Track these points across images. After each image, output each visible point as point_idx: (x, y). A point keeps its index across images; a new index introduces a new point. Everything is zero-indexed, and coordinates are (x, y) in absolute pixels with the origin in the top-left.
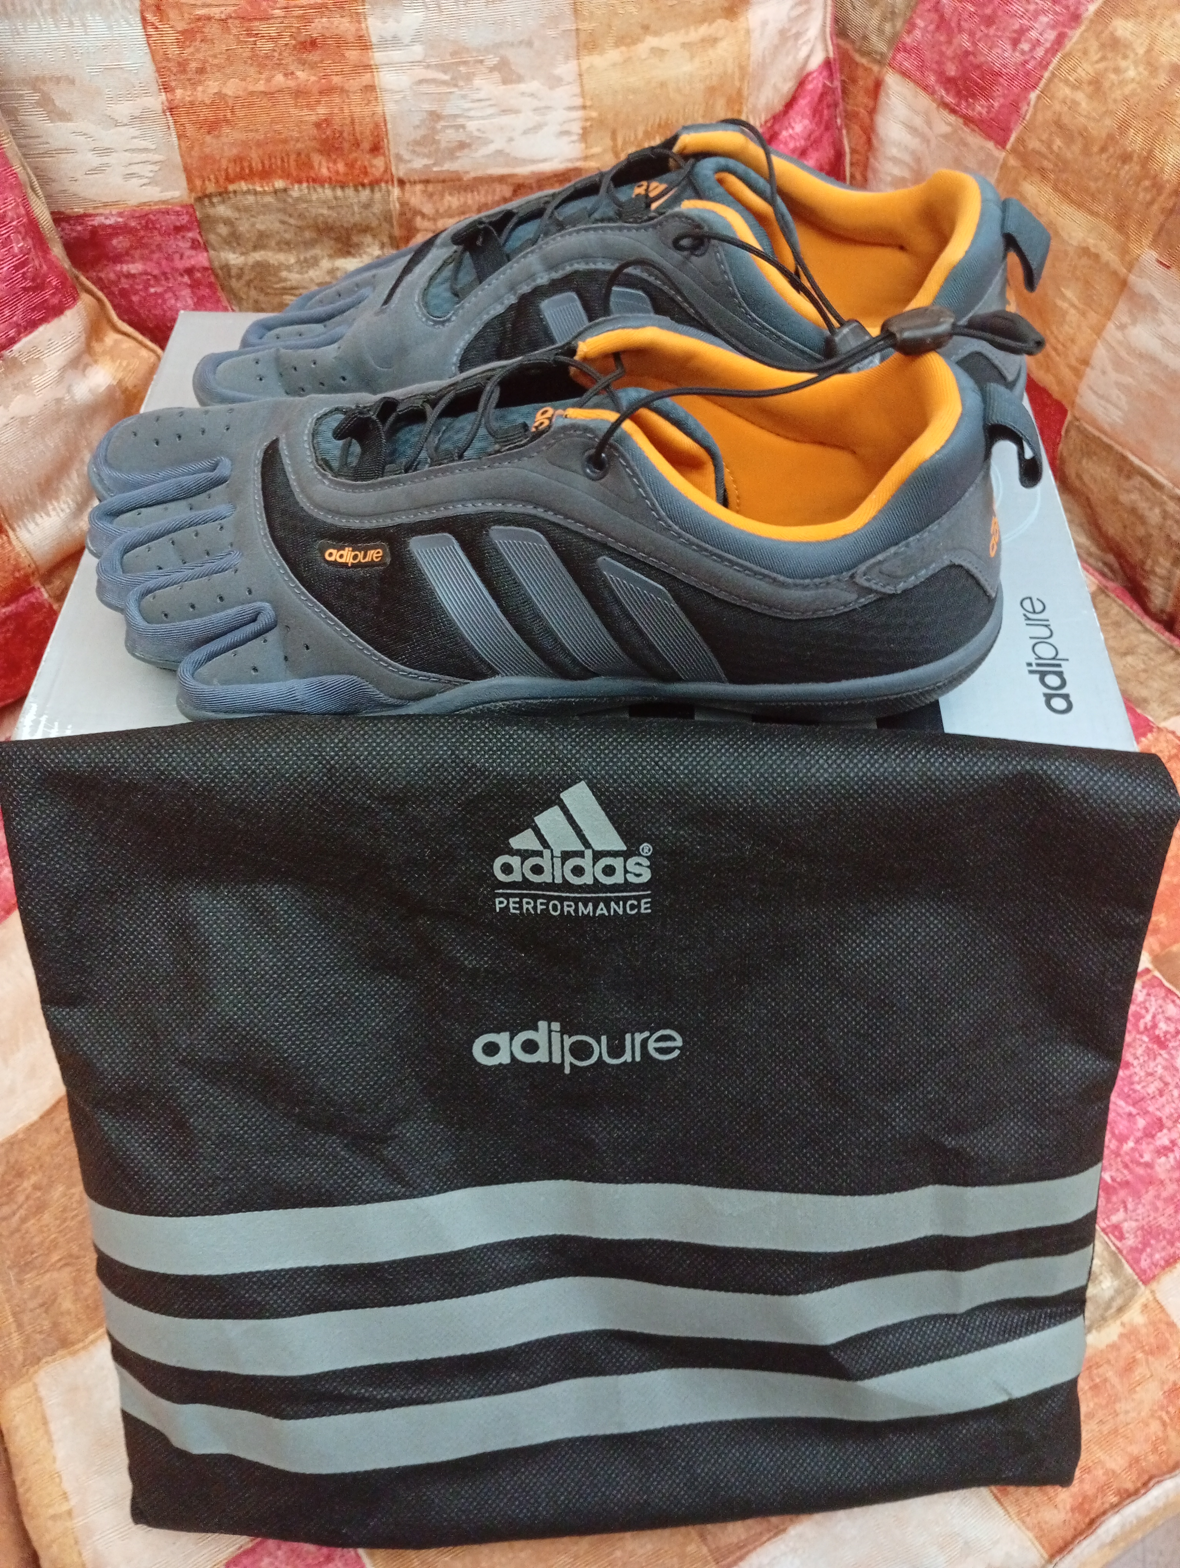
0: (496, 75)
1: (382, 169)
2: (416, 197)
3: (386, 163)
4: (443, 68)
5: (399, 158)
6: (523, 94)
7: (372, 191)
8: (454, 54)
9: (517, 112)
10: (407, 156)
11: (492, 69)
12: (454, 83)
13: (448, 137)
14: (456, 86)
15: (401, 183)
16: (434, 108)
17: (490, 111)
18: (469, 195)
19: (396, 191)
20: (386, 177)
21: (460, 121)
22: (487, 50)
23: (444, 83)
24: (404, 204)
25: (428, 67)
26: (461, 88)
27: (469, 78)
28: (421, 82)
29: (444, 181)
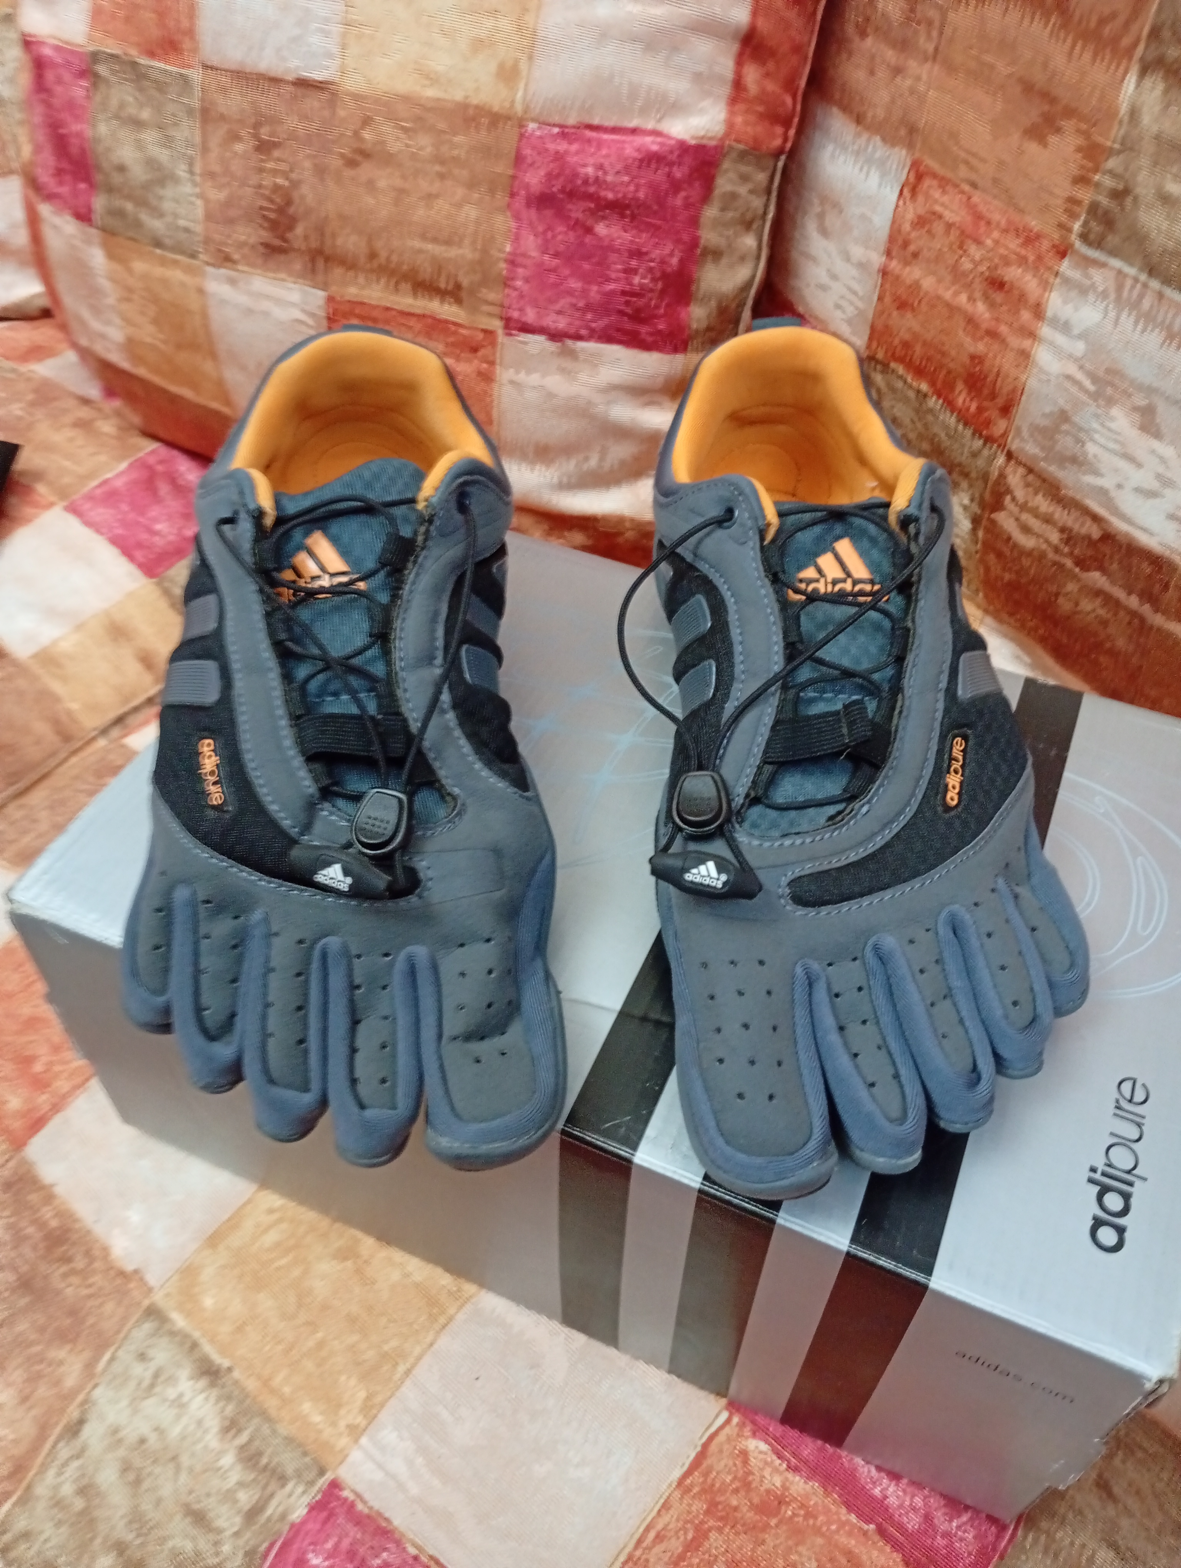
0: (1137, 417)
1: (1002, 431)
2: (1015, 479)
3: (1007, 428)
4: (1095, 379)
5: (1019, 431)
6: (1153, 452)
7: (985, 444)
8: (1108, 371)
9: (1139, 465)
10: (1025, 433)
11: (1136, 409)
12: (1095, 396)
13: (1065, 443)
14: (1095, 400)
15: (1010, 456)
16: (1068, 407)
17: (1112, 445)
18: (1059, 509)
19: (1001, 460)
20: (1002, 441)
21: (1082, 435)
22: (1141, 388)
23: (1086, 391)
24: (1002, 476)
25: (1081, 367)
26: (1098, 406)
27: (1110, 402)
28: (1069, 377)
29: (1044, 480)
